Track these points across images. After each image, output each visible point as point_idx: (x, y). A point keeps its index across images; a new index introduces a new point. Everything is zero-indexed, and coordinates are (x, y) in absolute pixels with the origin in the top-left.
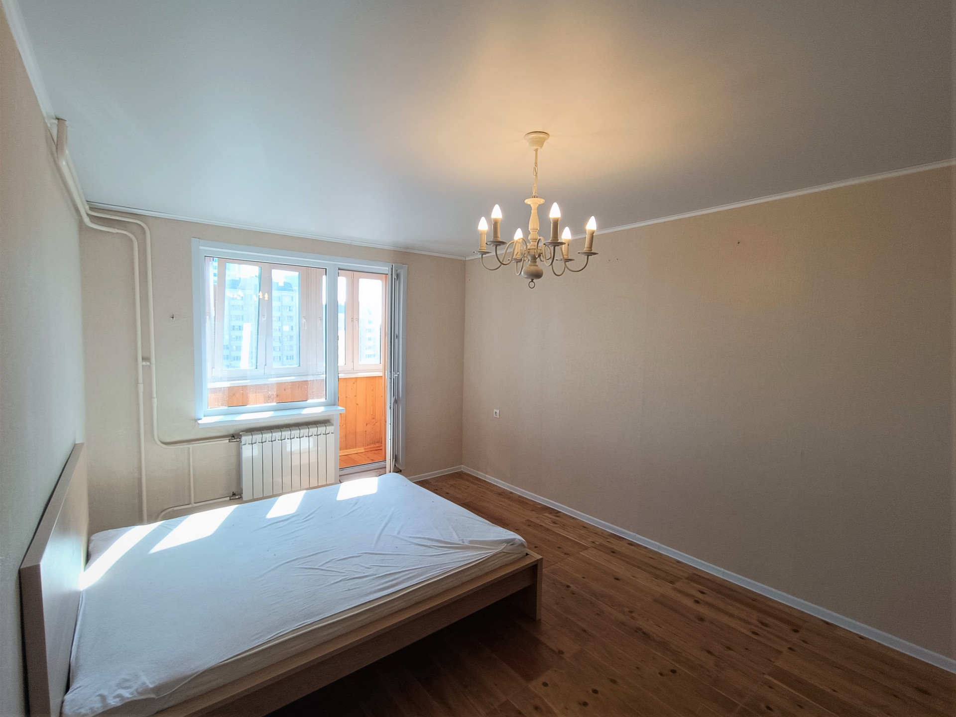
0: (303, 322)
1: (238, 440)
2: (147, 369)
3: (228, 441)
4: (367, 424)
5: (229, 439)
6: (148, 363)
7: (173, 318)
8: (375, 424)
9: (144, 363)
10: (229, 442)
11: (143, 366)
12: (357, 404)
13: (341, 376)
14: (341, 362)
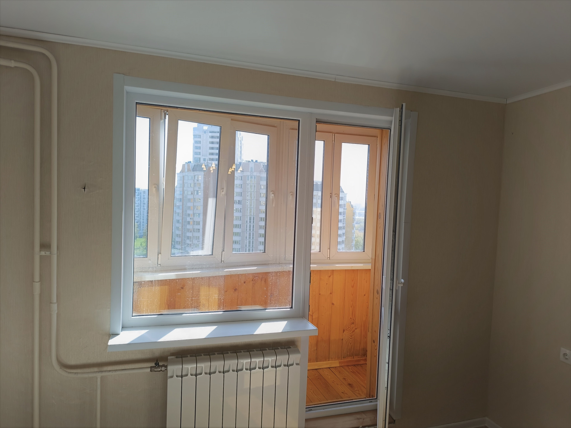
0: (271, 198)
1: (163, 369)
2: (45, 262)
3: (149, 370)
4: (344, 331)
5: (151, 367)
6: (48, 253)
7: (84, 188)
8: (354, 331)
9: (43, 253)
10: (151, 371)
11: (41, 256)
12: (333, 304)
13: (313, 266)
14: (315, 248)
